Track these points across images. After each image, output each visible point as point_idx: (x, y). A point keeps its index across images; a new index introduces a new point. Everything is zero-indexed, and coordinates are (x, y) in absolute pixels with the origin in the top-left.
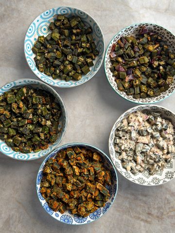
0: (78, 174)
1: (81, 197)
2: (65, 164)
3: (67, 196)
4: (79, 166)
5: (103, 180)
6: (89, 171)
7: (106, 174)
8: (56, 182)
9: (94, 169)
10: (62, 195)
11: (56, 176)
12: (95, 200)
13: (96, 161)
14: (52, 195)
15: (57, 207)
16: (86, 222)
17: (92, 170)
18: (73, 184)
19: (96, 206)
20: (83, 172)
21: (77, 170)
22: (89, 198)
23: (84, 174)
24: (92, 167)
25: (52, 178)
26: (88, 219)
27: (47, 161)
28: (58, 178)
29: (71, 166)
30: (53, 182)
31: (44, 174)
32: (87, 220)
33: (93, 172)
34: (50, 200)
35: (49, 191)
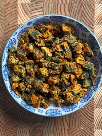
0: (50, 55)
1: (63, 81)
2: (31, 47)
3: (46, 85)
4: (49, 45)
5: (83, 53)
6: (62, 47)
7: (84, 45)
8: (26, 72)
9: (69, 44)
10: (39, 83)
11: (25, 65)
12: (80, 81)
13: (67, 33)
14: (27, 89)
15: (38, 102)
16: (77, 108)
17: (65, 44)
18: (48, 68)
19: (84, 87)
20: (56, 51)
21: (48, 51)
22: (74, 80)
23: (58, 52)
24: (65, 41)
25: (21, 68)
26: (79, 104)
27: (9, 50)
28: (28, 67)
29: (40, 48)
30: (23, 73)
31: (10, 67)
32: (78, 106)
33: (68, 47)
34: (27, 95)
35: (22, 85)
